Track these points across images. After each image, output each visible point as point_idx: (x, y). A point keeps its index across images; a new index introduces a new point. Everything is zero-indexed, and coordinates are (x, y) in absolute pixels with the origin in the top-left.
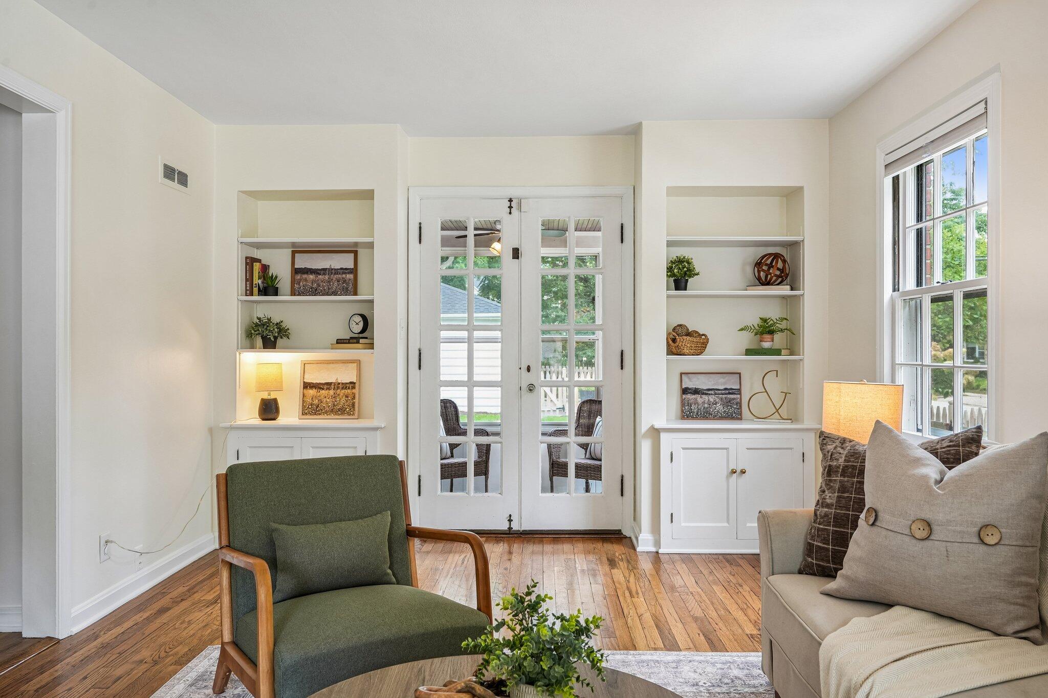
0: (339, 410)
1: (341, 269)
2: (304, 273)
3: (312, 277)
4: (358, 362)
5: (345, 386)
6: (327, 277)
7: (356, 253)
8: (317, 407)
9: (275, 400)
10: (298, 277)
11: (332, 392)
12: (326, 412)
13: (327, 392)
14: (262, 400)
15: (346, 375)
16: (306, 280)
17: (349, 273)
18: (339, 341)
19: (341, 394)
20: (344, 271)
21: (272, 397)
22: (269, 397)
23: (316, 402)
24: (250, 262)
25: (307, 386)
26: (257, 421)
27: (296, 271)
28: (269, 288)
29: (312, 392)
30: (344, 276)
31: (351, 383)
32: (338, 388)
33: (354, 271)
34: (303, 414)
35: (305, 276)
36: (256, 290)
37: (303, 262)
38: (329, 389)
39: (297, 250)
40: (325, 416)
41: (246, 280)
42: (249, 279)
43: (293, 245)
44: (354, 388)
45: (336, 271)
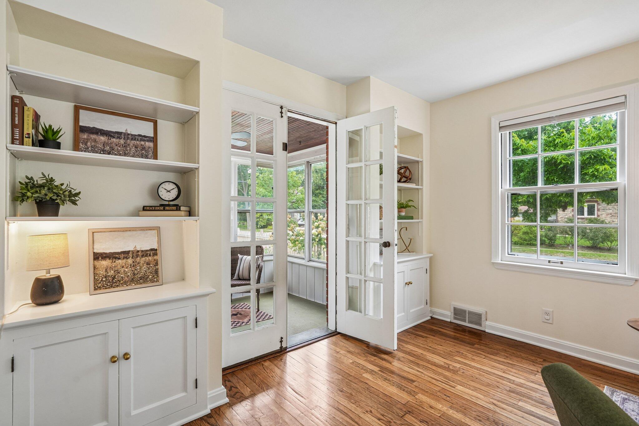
0: (141, 278)
1: (139, 135)
2: (93, 133)
3: (103, 139)
4: (158, 229)
5: (145, 253)
6: (122, 141)
7: (154, 122)
8: (114, 278)
9: (58, 278)
10: (85, 136)
11: (130, 261)
12: (125, 283)
13: (124, 261)
14: (38, 280)
16: (95, 141)
17: (148, 141)
18: (145, 209)
19: (142, 262)
20: (143, 138)
21: (54, 273)
22: (48, 276)
23: (112, 273)
24: (17, 104)
25: (97, 256)
27: (81, 129)
28: (47, 139)
29: (105, 263)
30: (143, 143)
31: (152, 250)
32: (137, 256)
33: (154, 139)
34: (95, 289)
35: (93, 136)
36: (27, 139)
38: (127, 258)
39: (81, 106)
40: (125, 287)
41: (13, 126)
42: (18, 126)
44: (156, 254)
45: (134, 137)
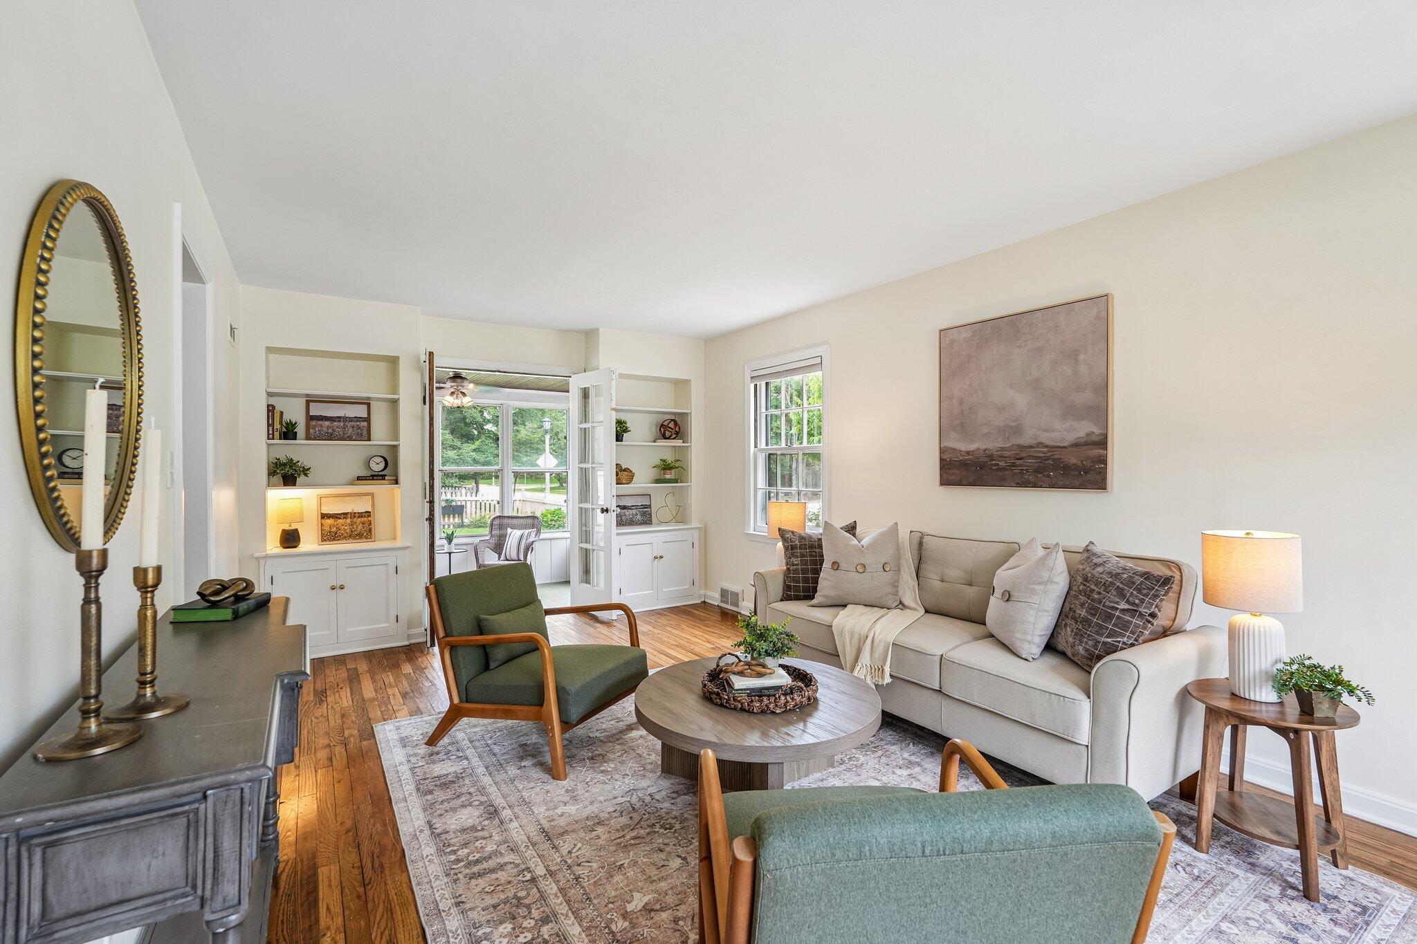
0: (357, 535)
1: (355, 417)
2: (319, 420)
3: (327, 423)
4: (372, 495)
5: (361, 515)
6: (342, 424)
7: (369, 405)
8: (336, 533)
9: (297, 530)
10: (314, 423)
11: (349, 521)
12: (345, 538)
13: (344, 520)
14: (283, 530)
15: (361, 506)
16: (321, 426)
17: (362, 421)
18: (359, 478)
19: (358, 522)
20: (358, 419)
21: (294, 527)
22: (290, 528)
23: (334, 529)
24: (271, 409)
25: (324, 516)
26: (280, 550)
27: (310, 418)
28: (288, 433)
29: (330, 521)
30: (358, 423)
31: (366, 512)
32: (355, 517)
33: (368, 420)
34: (322, 541)
35: (320, 422)
36: (277, 435)
37: (316, 410)
38: (346, 518)
39: (310, 400)
40: (344, 541)
41: (269, 425)
42: (270, 425)
43: (307, 395)
44: (369, 516)
45: (351, 419)
